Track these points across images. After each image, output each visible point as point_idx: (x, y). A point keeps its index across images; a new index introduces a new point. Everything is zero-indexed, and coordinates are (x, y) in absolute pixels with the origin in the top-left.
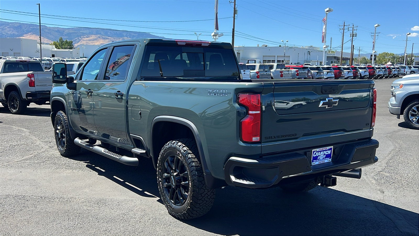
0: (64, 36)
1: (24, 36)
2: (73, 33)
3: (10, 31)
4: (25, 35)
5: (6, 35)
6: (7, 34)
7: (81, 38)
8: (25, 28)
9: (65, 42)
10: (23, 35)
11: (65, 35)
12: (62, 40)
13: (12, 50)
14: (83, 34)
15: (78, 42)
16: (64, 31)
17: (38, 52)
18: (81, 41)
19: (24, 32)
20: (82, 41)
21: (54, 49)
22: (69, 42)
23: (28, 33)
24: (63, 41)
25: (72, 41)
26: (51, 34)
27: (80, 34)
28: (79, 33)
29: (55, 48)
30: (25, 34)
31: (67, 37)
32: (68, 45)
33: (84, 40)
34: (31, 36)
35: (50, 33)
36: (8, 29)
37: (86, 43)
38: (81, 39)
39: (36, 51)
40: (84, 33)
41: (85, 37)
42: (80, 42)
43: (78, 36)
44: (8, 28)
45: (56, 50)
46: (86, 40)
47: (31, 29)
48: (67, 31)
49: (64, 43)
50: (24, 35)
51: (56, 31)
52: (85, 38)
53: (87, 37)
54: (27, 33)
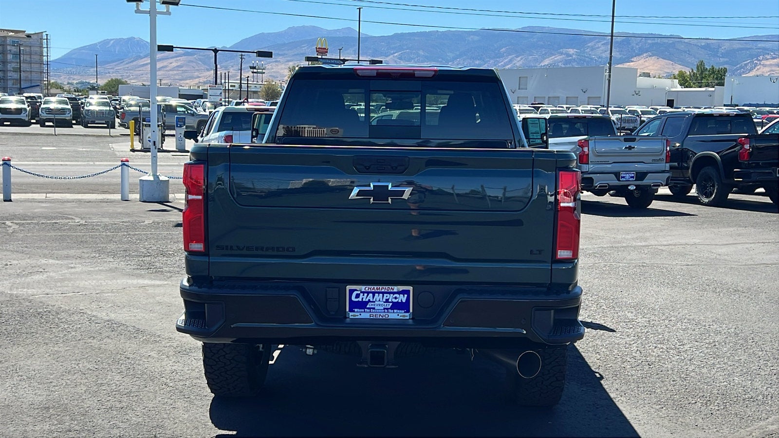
0: (720, 57)
1: (632, 62)
2: (742, 49)
3: (606, 51)
4: (634, 59)
5: (598, 61)
6: (599, 58)
7: (759, 60)
8: (637, 44)
9: (709, 71)
10: (632, 58)
11: (722, 55)
12: (704, 66)
13: (584, 92)
14: (765, 51)
15: (751, 70)
16: (720, 47)
17: (637, 94)
18: (758, 67)
19: (634, 51)
20: (760, 68)
21: (676, 87)
22: (719, 71)
23: (642, 54)
24: (704, 68)
25: (725, 68)
26: (691, 55)
27: (756, 50)
28: (755, 48)
29: (678, 85)
30: (636, 56)
31: (726, 60)
32: (715, 77)
33: (765, 66)
34: (647, 59)
35: (689, 51)
36: (603, 48)
37: (769, 72)
38: (759, 63)
39: (634, 93)
40: (767, 49)
41: (768, 57)
42: (756, 69)
43: (751, 57)
44: (602, 44)
45: (679, 88)
46: (771, 65)
47: (649, 44)
48: (727, 45)
49: (707, 73)
50: (632, 60)
51: (702, 47)
52: (767, 59)
53: (774, 58)
54: (639, 55)
